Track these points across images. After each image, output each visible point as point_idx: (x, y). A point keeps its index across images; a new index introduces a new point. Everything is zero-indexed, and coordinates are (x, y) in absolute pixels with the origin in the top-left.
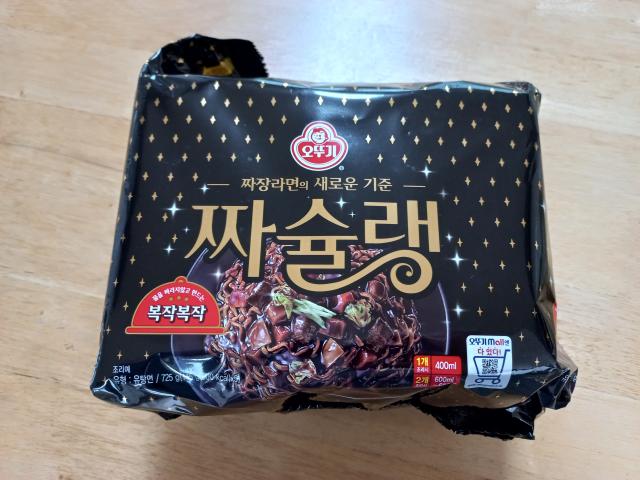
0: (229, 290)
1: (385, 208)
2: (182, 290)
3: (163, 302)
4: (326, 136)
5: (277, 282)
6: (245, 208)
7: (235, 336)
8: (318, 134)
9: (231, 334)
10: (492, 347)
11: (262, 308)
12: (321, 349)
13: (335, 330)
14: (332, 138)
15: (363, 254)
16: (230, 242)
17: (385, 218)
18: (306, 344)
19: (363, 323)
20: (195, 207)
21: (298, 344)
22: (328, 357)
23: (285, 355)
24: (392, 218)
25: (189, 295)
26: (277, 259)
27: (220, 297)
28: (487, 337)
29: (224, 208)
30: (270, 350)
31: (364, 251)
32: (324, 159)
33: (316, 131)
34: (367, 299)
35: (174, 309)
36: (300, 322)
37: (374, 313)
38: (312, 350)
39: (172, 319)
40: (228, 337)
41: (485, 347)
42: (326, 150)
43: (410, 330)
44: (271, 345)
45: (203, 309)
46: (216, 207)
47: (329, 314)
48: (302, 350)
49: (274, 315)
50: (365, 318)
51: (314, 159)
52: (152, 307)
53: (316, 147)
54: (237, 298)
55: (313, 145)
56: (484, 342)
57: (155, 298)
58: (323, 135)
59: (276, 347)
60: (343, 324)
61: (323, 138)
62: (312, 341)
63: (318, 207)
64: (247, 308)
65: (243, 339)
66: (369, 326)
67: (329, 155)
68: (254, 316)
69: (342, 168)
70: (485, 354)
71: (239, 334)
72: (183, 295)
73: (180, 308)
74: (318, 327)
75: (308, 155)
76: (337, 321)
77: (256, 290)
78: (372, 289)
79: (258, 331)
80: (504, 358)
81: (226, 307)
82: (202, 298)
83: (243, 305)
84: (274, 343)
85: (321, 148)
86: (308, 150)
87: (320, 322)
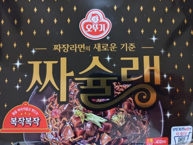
0: (51, 109)
1: (132, 61)
2: (27, 109)
3: (17, 116)
4: (99, 18)
5: (75, 103)
6: (56, 62)
7: (56, 134)
8: (94, 17)
9: (54, 132)
10: (183, 131)
11: (68, 118)
12: (100, 138)
13: (107, 129)
14: (103, 20)
15: (121, 88)
16: (50, 82)
17: (132, 67)
18: (92, 136)
19: (121, 124)
20: (29, 63)
21: (88, 136)
22: (103, 141)
23: (82, 142)
24: (136, 66)
25: (30, 112)
26: (75, 91)
27: (46, 112)
28: (181, 127)
29: (45, 62)
30: (74, 140)
31: (121, 86)
32: (98, 33)
33: (93, 15)
34: (123, 112)
35: (24, 119)
36: (89, 125)
37: (127, 119)
38: (95, 139)
39: (23, 125)
40: (52, 134)
41: (180, 132)
42: (99, 27)
43: (145, 126)
44: (74, 137)
45: (38, 119)
46: (41, 62)
47: (103, 120)
48: (90, 139)
49: (75, 122)
50: (122, 121)
51: (93, 33)
52: (12, 119)
53: (93, 25)
54: (55, 113)
55: (92, 24)
56: (180, 129)
57: (14, 114)
58: (97, 18)
59: (77, 138)
60: (111, 125)
61: (98, 20)
62: (95, 134)
63: (96, 61)
64: (61, 118)
65: (60, 135)
66: (124, 126)
67: (101, 30)
68: (65, 123)
69: (108, 38)
70: (180, 135)
71: (58, 132)
72: (28, 112)
73: (27, 118)
74: (98, 127)
75: (89, 30)
76: (108, 124)
77: (65, 108)
78: (126, 106)
79: (67, 130)
80: (188, 136)
81: (50, 118)
82: (37, 113)
83: (58, 117)
84: (76, 136)
85: (97, 26)
86: (89, 27)
87: (99, 125)
